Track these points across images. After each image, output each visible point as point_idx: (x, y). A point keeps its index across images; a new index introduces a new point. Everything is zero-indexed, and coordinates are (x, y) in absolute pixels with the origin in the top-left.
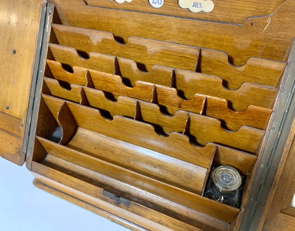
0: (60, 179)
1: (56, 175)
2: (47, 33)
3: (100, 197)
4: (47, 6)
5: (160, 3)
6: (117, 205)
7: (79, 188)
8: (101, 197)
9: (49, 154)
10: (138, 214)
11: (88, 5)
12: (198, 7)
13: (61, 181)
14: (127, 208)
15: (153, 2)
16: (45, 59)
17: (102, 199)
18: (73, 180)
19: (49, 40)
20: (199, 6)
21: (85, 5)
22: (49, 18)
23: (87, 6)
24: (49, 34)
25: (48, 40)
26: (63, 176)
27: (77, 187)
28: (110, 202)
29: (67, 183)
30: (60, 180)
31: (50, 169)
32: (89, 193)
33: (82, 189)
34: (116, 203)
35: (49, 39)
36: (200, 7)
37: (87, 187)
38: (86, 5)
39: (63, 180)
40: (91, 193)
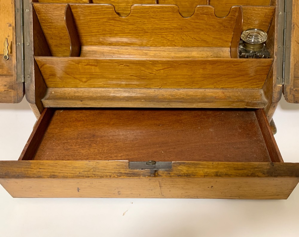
0: (54, 172)
1: (45, 167)
3: (125, 173)
6: (154, 174)
7: (89, 173)
8: (128, 174)
9: (50, 87)
10: (186, 175)
13: (55, 174)
14: (169, 174)
17: (129, 175)
18: (77, 165)
26: (57, 165)
27: (86, 173)
28: (142, 174)
29: (66, 174)
30: (53, 174)
31: (31, 163)
32: (107, 174)
33: (94, 173)
34: (151, 173)
37: (102, 167)
39: (59, 171)
40: (110, 174)
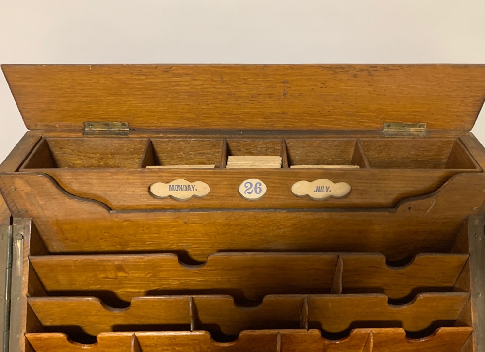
2: (20, 278)
4: (11, 223)
5: (258, 192)
11: (111, 210)
12: (323, 192)
15: (245, 192)
16: (23, 334)
19: (27, 291)
20: (325, 190)
21: (106, 211)
22: (21, 247)
23: (111, 212)
24: (25, 279)
25: (25, 292)
35: (27, 289)
36: (327, 191)
38: (109, 211)
